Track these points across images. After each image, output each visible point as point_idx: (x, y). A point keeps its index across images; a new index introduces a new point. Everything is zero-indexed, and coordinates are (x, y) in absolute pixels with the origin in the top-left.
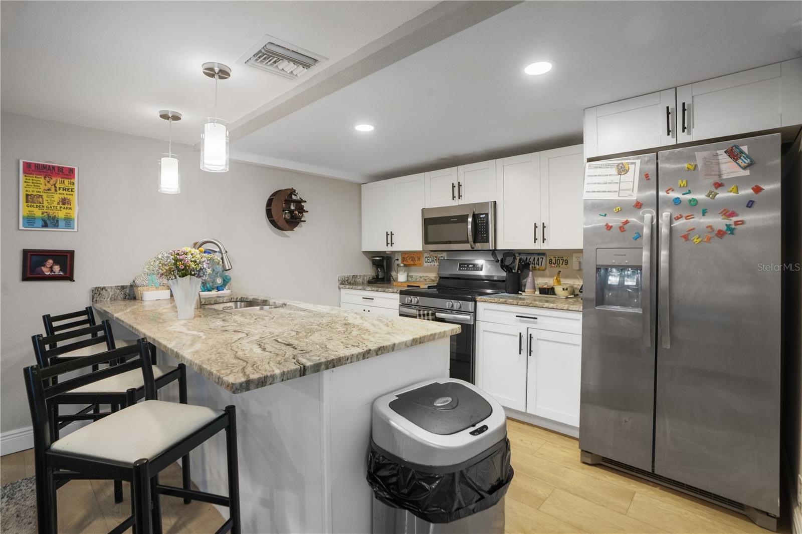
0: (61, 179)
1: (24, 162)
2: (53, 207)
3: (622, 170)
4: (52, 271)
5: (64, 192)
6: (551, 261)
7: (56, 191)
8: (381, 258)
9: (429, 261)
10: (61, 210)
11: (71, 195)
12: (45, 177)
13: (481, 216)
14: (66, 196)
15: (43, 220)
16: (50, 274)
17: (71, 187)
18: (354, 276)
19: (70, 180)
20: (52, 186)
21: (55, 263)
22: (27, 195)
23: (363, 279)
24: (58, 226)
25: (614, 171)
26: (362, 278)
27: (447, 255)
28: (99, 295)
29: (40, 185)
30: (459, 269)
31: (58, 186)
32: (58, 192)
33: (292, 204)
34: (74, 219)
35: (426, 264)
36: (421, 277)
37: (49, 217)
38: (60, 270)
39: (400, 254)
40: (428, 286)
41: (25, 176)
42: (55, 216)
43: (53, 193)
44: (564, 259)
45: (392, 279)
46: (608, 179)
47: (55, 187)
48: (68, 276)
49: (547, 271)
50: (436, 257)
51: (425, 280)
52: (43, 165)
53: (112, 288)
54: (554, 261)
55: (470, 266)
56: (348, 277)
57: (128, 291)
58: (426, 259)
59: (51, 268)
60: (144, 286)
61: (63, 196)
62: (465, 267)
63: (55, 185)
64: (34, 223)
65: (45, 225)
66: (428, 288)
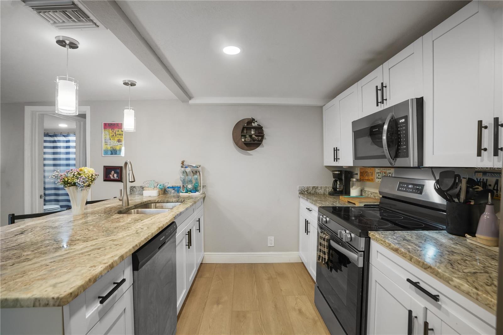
1: (104, 123)
2: (115, 144)
4: (114, 177)
7: (116, 136)
8: (339, 172)
9: (379, 177)
10: (118, 146)
11: (121, 137)
12: (112, 130)
13: (401, 121)
14: (120, 138)
15: (111, 151)
16: (113, 179)
17: (122, 133)
18: (314, 187)
19: (121, 130)
21: (115, 173)
22: (105, 139)
23: (325, 190)
24: (116, 154)
26: (323, 190)
27: (395, 172)
30: (398, 190)
31: (117, 133)
32: (117, 136)
33: (252, 130)
35: (377, 181)
37: (113, 149)
38: (117, 177)
39: (359, 168)
40: (364, 204)
41: (104, 130)
42: (116, 149)
43: (115, 137)
47: (116, 134)
48: (120, 180)
50: (385, 173)
52: (111, 124)
53: (138, 187)
55: (410, 186)
56: (308, 188)
58: (378, 175)
59: (113, 175)
60: (146, 187)
61: (118, 138)
62: (404, 187)
63: (115, 133)
64: (108, 153)
65: (112, 154)
66: (364, 207)
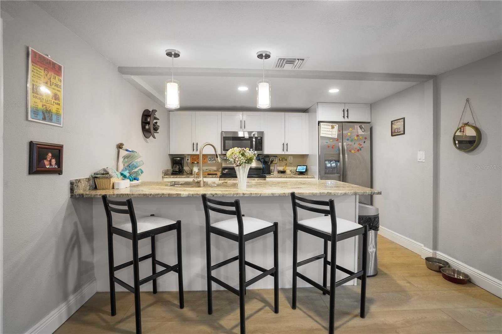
0: (54, 75)
1: (32, 51)
2: (49, 101)
3: (333, 127)
4: (51, 164)
5: (55, 88)
6: (279, 159)
7: (50, 85)
8: (181, 159)
9: (211, 160)
10: (54, 105)
11: (59, 91)
12: (44, 70)
13: (259, 138)
14: (57, 92)
15: (43, 113)
16: (49, 168)
17: (59, 83)
19: (59, 77)
20: (48, 79)
21: (53, 157)
22: (34, 85)
24: (52, 120)
25: (330, 127)
28: (77, 187)
29: (41, 77)
31: (52, 80)
34: (61, 115)
35: (209, 162)
36: (206, 169)
37: (47, 110)
38: (55, 164)
39: (190, 156)
41: (33, 65)
42: (50, 110)
43: (49, 87)
44: (285, 158)
45: (184, 172)
46: (328, 130)
47: (50, 81)
49: (277, 164)
51: (210, 171)
53: (83, 180)
54: (281, 160)
56: (166, 171)
57: (91, 183)
58: (210, 159)
59: (50, 161)
61: (55, 92)
63: (50, 79)
64: (38, 114)
65: (44, 118)
